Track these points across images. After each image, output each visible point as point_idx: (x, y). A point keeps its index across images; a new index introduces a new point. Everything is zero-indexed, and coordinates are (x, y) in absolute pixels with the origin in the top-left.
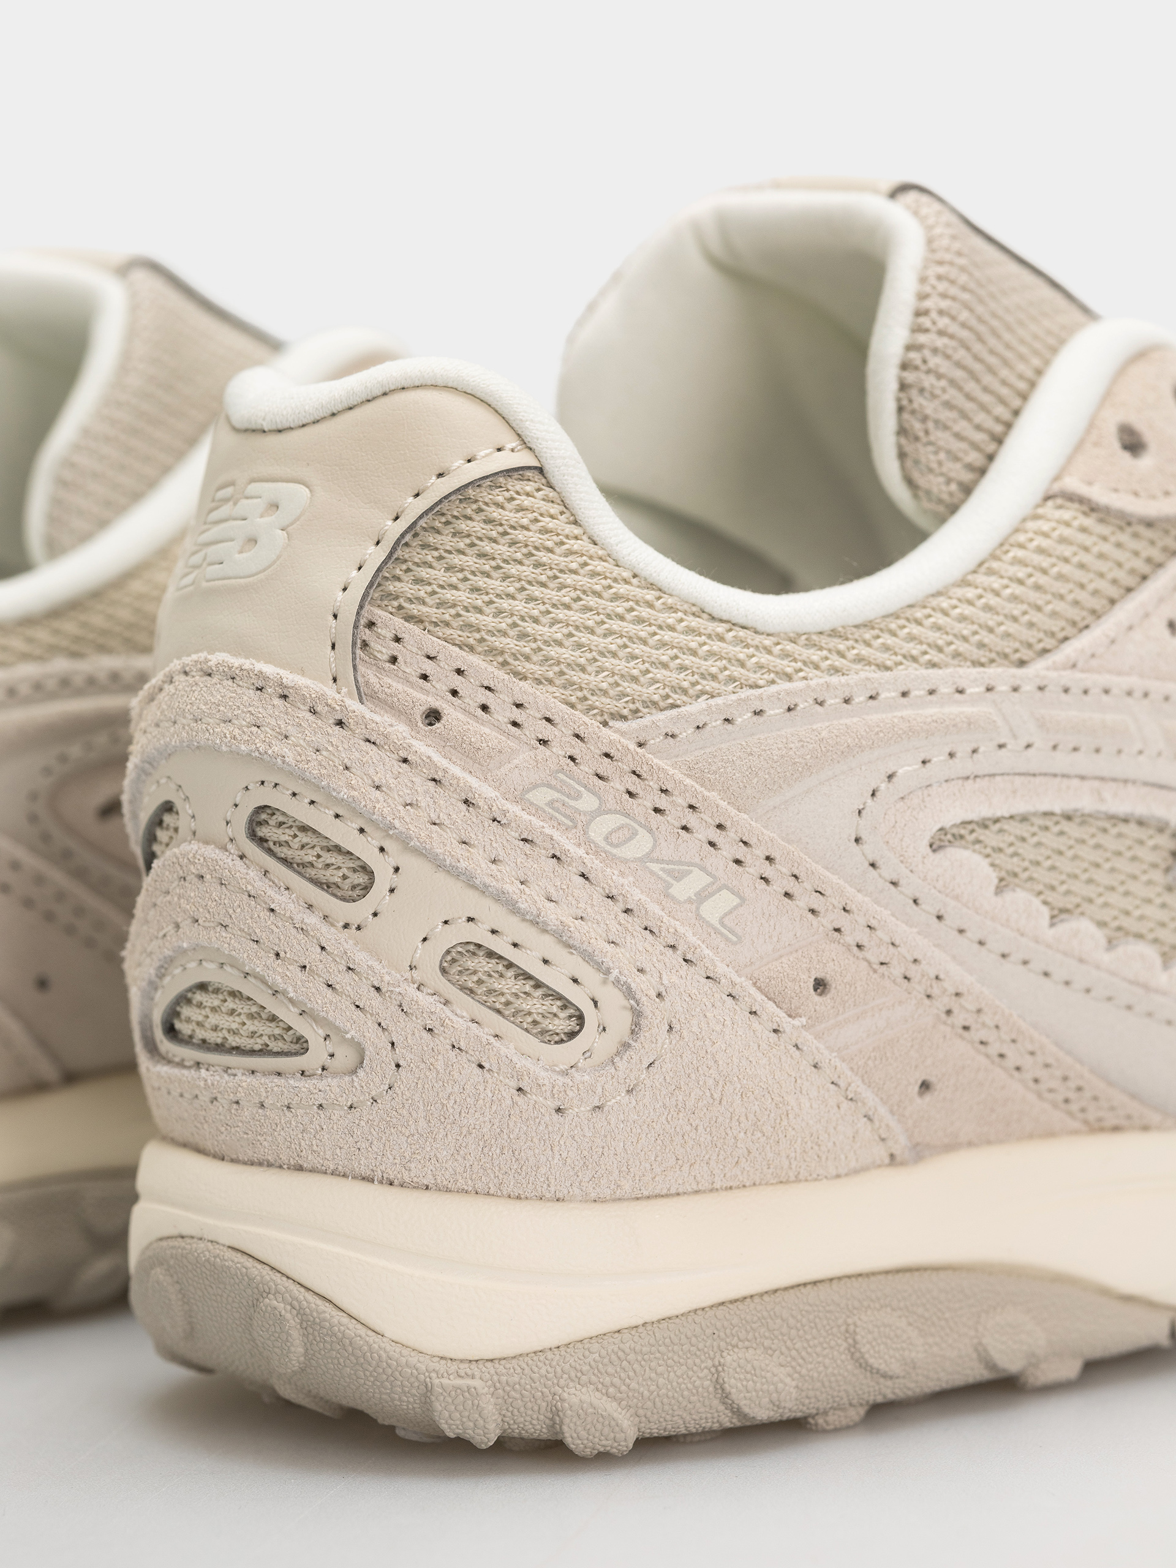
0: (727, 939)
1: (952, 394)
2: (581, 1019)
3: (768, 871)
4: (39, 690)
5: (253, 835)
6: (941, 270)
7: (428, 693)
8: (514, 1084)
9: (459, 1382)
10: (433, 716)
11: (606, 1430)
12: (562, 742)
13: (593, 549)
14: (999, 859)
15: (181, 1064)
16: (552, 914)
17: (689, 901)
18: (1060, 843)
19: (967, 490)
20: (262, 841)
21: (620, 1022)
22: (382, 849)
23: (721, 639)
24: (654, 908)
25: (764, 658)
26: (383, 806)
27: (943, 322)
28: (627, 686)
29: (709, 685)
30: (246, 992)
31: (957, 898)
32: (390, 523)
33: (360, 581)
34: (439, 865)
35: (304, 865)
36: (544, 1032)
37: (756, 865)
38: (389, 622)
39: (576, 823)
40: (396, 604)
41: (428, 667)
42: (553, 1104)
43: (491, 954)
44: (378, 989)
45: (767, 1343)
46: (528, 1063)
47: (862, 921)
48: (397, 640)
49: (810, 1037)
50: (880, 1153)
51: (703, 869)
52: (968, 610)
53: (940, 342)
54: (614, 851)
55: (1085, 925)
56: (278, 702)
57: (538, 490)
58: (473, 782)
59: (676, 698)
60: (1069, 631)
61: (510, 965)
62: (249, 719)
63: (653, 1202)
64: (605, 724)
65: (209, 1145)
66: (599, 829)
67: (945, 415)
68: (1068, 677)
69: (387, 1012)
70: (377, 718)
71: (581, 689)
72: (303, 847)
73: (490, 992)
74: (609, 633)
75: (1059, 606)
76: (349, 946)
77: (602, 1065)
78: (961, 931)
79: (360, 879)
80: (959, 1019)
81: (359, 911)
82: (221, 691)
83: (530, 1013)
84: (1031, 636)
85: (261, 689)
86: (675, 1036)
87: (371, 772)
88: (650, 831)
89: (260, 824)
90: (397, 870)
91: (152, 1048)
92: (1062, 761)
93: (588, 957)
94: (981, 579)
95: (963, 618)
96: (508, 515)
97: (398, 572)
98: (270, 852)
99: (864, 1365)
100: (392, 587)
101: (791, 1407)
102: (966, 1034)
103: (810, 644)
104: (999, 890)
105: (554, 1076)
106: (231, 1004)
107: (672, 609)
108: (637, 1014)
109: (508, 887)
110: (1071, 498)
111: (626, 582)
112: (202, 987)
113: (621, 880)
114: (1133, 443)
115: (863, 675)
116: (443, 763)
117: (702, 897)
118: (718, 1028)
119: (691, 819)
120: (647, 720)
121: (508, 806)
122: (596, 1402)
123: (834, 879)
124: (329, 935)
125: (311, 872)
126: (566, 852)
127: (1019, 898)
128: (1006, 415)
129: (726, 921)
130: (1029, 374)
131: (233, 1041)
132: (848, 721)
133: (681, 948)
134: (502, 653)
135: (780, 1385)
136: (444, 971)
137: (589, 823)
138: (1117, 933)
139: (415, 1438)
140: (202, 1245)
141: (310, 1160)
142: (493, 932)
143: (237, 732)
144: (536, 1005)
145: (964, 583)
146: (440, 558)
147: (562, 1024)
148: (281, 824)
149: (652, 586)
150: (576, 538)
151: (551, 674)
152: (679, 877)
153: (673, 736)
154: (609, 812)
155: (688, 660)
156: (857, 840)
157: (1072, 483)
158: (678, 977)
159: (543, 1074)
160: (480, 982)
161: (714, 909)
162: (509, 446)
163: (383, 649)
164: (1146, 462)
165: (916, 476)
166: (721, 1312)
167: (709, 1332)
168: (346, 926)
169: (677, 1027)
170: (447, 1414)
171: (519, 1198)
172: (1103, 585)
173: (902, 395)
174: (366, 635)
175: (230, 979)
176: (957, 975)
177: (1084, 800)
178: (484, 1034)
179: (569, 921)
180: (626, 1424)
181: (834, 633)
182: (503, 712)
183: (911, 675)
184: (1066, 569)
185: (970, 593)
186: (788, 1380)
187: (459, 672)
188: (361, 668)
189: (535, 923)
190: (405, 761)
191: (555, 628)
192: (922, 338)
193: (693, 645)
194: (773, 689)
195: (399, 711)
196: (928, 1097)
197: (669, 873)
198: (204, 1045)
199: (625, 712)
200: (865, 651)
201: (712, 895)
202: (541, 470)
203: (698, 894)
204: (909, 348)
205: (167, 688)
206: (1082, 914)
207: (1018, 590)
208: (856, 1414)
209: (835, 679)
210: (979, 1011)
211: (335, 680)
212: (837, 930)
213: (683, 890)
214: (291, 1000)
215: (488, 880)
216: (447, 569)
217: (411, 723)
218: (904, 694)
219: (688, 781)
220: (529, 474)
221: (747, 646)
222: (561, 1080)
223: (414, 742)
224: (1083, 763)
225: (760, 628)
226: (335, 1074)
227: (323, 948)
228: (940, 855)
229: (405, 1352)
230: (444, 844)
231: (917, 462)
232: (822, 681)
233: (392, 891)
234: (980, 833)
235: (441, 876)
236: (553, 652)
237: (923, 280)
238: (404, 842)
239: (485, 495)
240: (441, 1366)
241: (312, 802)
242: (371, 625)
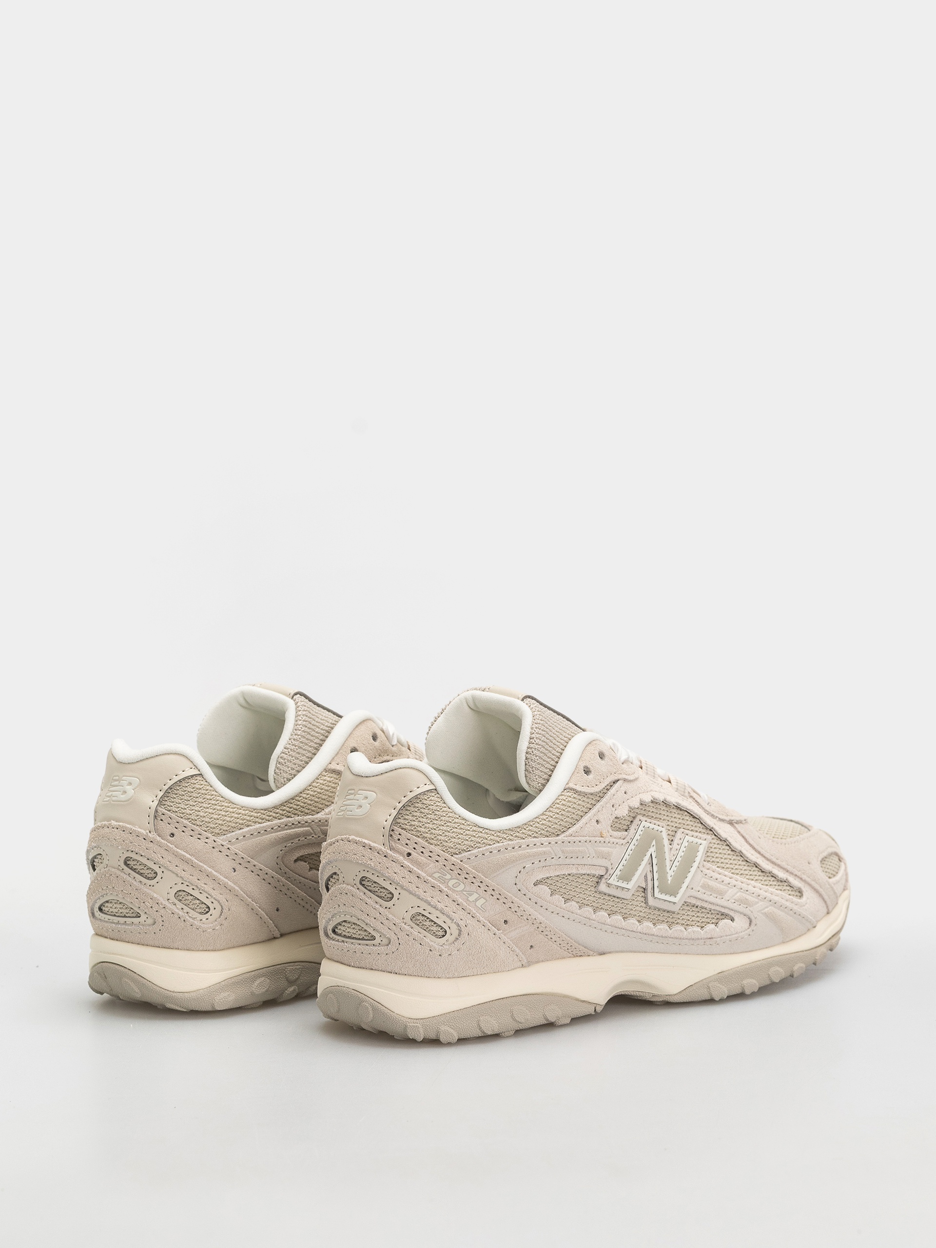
0: (483, 911)
1: (540, 761)
2: (446, 932)
3: (493, 893)
4: (280, 828)
5: (361, 883)
6: (537, 725)
7: (408, 848)
8: (429, 949)
9: (414, 1024)
10: (409, 854)
11: (451, 1037)
12: (442, 861)
13: (449, 810)
14: (551, 887)
15: (338, 941)
16: (440, 906)
17: (473, 901)
18: (567, 881)
19: (544, 786)
20: (363, 885)
21: (455, 932)
22: (396, 888)
23: (481, 832)
24: (465, 903)
25: (492, 837)
26: (397, 878)
27: (537, 741)
28: (458, 846)
29: (478, 845)
30: (358, 924)
31: (540, 898)
32: (398, 804)
33: (391, 819)
34: (411, 893)
35: (375, 892)
36: (436, 935)
37: (490, 892)
38: (398, 830)
39: (445, 882)
40: (399, 825)
41: (408, 842)
42: (439, 954)
43: (423, 915)
44: (395, 924)
45: (491, 1014)
46: (433, 943)
47: (516, 905)
48: (400, 834)
49: (503, 935)
50: (520, 964)
51: (477, 893)
52: (544, 822)
53: (537, 747)
54: (455, 889)
55: (574, 903)
56: (369, 850)
57: (435, 795)
58: (420, 872)
59: (470, 849)
60: (570, 826)
61: (428, 918)
62: (361, 854)
63: (462, 978)
64: (452, 856)
65: (346, 962)
66: (451, 883)
67: (538, 766)
68: (570, 839)
69: (397, 931)
70: (395, 855)
71: (446, 847)
72: (374, 887)
73: (423, 925)
74: (453, 832)
75: (568, 819)
76: (387, 913)
77: (451, 944)
78: (541, 906)
79: (390, 896)
80: (541, 929)
81: (390, 904)
82: (353, 846)
83: (433, 931)
84: (559, 828)
85: (364, 846)
86: (469, 936)
87: (394, 869)
88: (464, 884)
89: (363, 880)
90: (400, 894)
91: (327, 935)
92: (568, 861)
93: (448, 916)
94: (547, 813)
95: (543, 824)
96: (428, 802)
97: (400, 817)
98: (365, 888)
99: (515, 1020)
100: (398, 821)
101: (496, 1031)
102: (542, 933)
103: (504, 833)
104: (551, 895)
105: (439, 947)
106: (353, 926)
107: (469, 825)
108: (460, 931)
109: (428, 899)
110: (571, 789)
111: (458, 818)
112: (345, 921)
113: (457, 897)
114: (587, 771)
115: (517, 841)
116: (412, 867)
117: (476, 900)
118: (480, 934)
119: (474, 880)
120: (463, 855)
121: (429, 878)
122: (448, 1030)
123: (510, 894)
124: (382, 910)
125: (377, 894)
126: (443, 890)
127: (556, 897)
128: (554, 763)
129: (482, 906)
130: (560, 751)
131: (354, 936)
132: (513, 853)
133: (471, 914)
134: (426, 838)
135: (494, 1025)
136: (411, 919)
137: (448, 882)
138: (581, 906)
139: (400, 1039)
140: (344, 988)
141: (375, 967)
142: (424, 910)
143: (358, 857)
144: (434, 928)
145: (543, 814)
146: (411, 813)
147: (441, 933)
148: (368, 881)
149: (464, 819)
150: (445, 807)
151: (427, 831)
152: (471, 895)
153: (469, 859)
154: (454, 879)
155: (473, 839)
156: (515, 884)
157: (571, 785)
158: (470, 921)
159: (437, 946)
160: (420, 922)
161: (479, 903)
162: (428, 784)
163: (396, 837)
164: (591, 776)
165: (530, 782)
166: (479, 1006)
167: (476, 1012)
168: (386, 908)
169: (470, 934)
170: (410, 1033)
171: (429, 977)
172: (579, 812)
173: (526, 761)
174: (392, 833)
175: (354, 920)
176: (540, 918)
177: (574, 871)
178: (421, 936)
179: (444, 907)
180: (455, 1035)
181: (510, 829)
182: (427, 854)
183: (530, 840)
184: (570, 809)
185: (545, 817)
186: (496, 1024)
187: (416, 843)
188: (391, 842)
189: (435, 908)
190: (402, 866)
191: (440, 831)
192: (532, 745)
193: (474, 835)
194: (495, 845)
195: (401, 853)
196: (532, 950)
197: (468, 894)
198: (345, 936)
199: (457, 853)
200: (518, 834)
201: (479, 900)
202: (436, 789)
203: (475, 899)
204: (528, 748)
205: (336, 843)
206: (573, 900)
207: (557, 816)
208: (512, 1033)
209: (510, 842)
210: (546, 927)
211: (384, 845)
212: (510, 908)
213: (471, 898)
214: (371, 927)
215: (423, 897)
216: (412, 816)
217: (404, 856)
218: (528, 846)
219: (473, 871)
220: (433, 791)
221: (488, 834)
222: (441, 948)
223: (404, 861)
224: (573, 861)
225: (491, 829)
226: (382, 946)
227: (380, 914)
228: (536, 886)
229: (400, 1017)
230: (412, 888)
231: (530, 778)
232: (507, 843)
233: (398, 899)
234: (547, 880)
235: (411, 895)
236: (439, 837)
237: (532, 728)
238: (402, 887)
239: (422, 797)
240: (409, 1020)
241: (378, 876)
242: (393, 830)
